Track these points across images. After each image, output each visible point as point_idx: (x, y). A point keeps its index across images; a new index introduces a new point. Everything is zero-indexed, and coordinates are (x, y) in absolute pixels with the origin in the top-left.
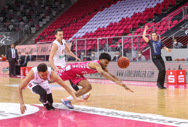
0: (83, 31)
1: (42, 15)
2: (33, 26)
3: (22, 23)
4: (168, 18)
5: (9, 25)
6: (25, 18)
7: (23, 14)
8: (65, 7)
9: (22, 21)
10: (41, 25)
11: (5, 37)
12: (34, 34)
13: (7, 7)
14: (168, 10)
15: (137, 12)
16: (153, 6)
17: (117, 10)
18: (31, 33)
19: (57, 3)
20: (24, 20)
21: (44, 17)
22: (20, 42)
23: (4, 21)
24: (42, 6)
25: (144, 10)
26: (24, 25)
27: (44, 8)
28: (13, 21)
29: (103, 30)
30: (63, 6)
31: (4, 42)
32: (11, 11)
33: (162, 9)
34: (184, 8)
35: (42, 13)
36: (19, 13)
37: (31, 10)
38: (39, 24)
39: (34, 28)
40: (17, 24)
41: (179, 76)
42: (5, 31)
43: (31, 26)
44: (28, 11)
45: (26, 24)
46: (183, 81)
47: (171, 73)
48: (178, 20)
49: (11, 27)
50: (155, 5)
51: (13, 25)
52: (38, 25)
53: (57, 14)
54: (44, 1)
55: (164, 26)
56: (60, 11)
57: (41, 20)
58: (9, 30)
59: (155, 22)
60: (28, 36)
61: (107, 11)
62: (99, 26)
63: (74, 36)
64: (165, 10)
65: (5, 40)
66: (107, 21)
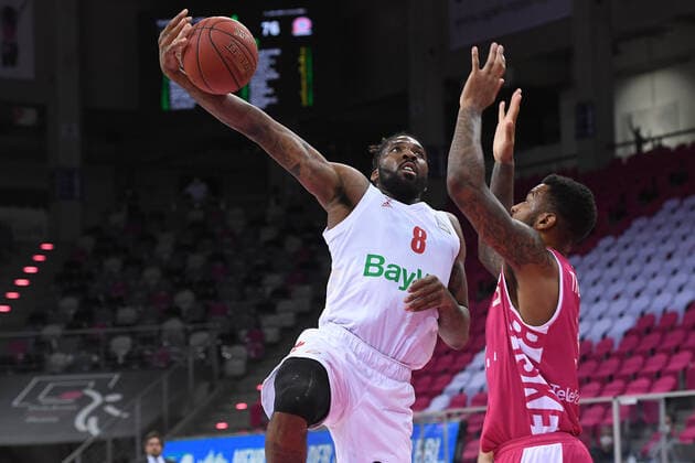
1: (273, 281)
2: (230, 339)
3: (174, 325)
5: (112, 336)
6: (185, 298)
7: (177, 277)
9: (174, 312)
10: (271, 334)
11: (97, 399)
12: (238, 378)
13: (88, 243)
17: (669, 247)
18: (222, 375)
20: (184, 307)
21: (282, 293)
22: (174, 420)
23: (84, 316)
24: (268, 234)
26: (188, 334)
27: (278, 243)
28: (127, 314)
29: (608, 355)
31: (93, 422)
32: (113, 264)
35: (269, 268)
36: (152, 275)
38: (258, 326)
39: (241, 350)
40: (149, 327)
42: (95, 368)
43: (221, 337)
44: (196, 261)
45: (195, 331)
49: (122, 346)
51: (132, 335)
52: (257, 335)
54: (274, 211)
57: (268, 308)
58: (111, 363)
60: (211, 388)
61: (612, 254)
63: (457, 384)
65: (99, 412)
66: (618, 307)
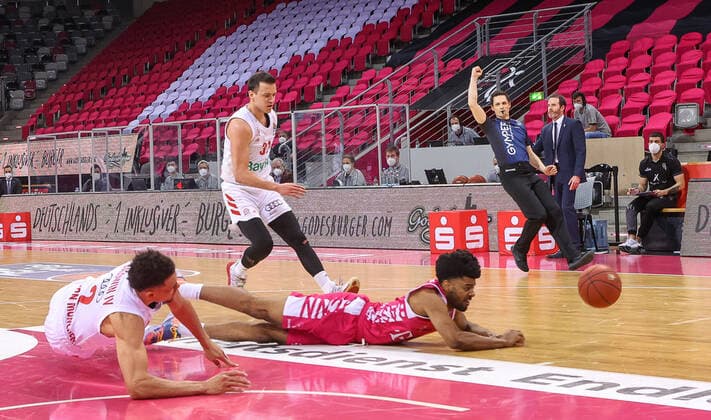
0: (171, 99)
1: (44, 51)
2: (15, 86)
4: (434, 52)
8: (115, 24)
10: (40, 83)
12: (20, 110)
14: (433, 29)
15: (338, 35)
16: (387, 18)
17: (277, 31)
18: (8, 108)
19: (89, 14)
21: (49, 58)
24: (43, 22)
25: (358, 29)
27: (49, 28)
29: (235, 95)
30: (107, 21)
33: (414, 26)
34: (481, 22)
35: (43, 44)
37: (8, 37)
38: (33, 79)
39: (21, 93)
41: (469, 230)
43: (8, 85)
46: (480, 245)
47: (444, 221)
48: (463, 60)
50: (392, 13)
52: (32, 83)
53: (89, 46)
54: (48, 8)
55: (421, 77)
56: (99, 38)
57: (41, 68)
59: (393, 65)
61: (245, 35)
62: (220, 80)
63: (145, 114)
64: (422, 30)
66: (244, 66)
